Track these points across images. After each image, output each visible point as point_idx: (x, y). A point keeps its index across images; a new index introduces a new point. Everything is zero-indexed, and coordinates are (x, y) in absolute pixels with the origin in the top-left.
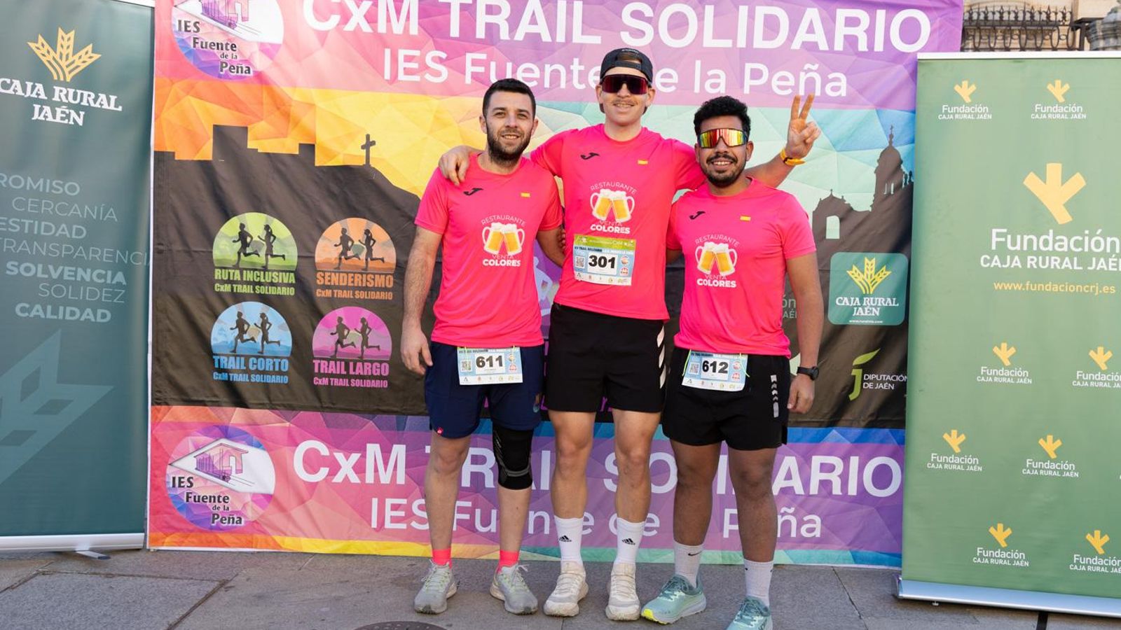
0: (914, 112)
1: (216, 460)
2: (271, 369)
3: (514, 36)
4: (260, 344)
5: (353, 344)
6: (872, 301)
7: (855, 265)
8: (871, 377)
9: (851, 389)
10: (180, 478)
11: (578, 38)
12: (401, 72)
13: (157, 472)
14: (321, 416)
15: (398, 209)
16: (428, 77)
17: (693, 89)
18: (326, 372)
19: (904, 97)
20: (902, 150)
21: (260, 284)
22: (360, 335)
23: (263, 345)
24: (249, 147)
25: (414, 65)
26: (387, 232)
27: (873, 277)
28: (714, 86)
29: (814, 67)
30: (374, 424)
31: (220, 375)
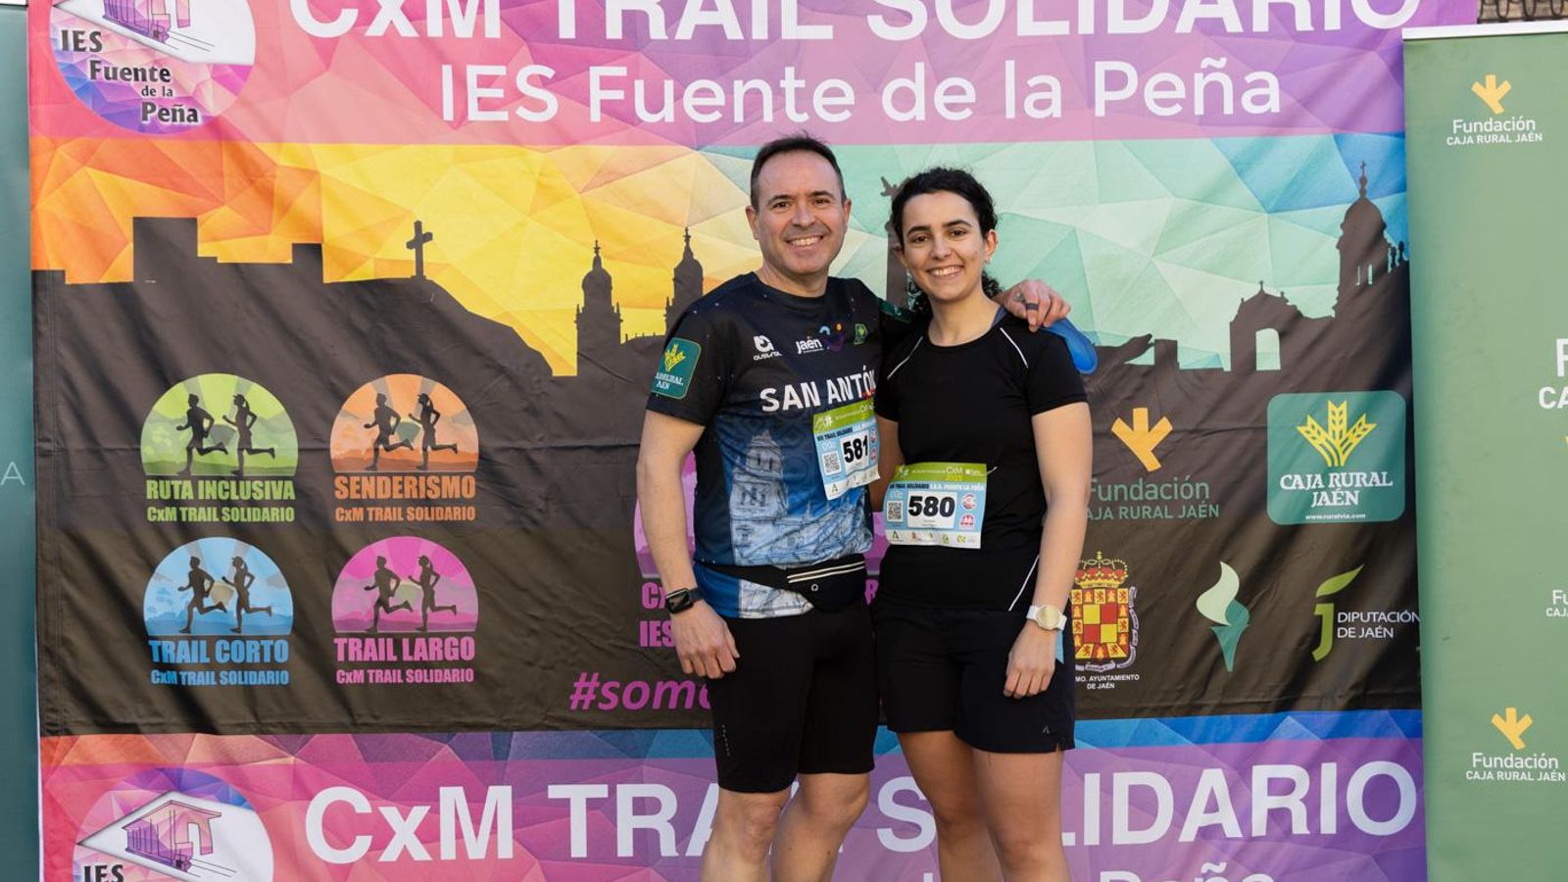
0: (1401, 135)
1: (162, 832)
2: (257, 660)
3: (675, 30)
4: (235, 615)
5: (406, 605)
6: (1344, 479)
7: (1311, 416)
8: (1350, 617)
9: (1316, 641)
10: (98, 869)
11: (791, 30)
12: (473, 105)
13: (57, 860)
14: (354, 743)
15: (480, 354)
16: (522, 112)
17: (1003, 110)
18: (359, 659)
19: (1381, 111)
20: (1384, 204)
21: (230, 503)
22: (420, 587)
23: (239, 617)
24: (200, 254)
25: (497, 93)
26: (460, 397)
27: (1345, 436)
28: (1041, 105)
29: (1219, 62)
30: (451, 750)
31: (163, 675)
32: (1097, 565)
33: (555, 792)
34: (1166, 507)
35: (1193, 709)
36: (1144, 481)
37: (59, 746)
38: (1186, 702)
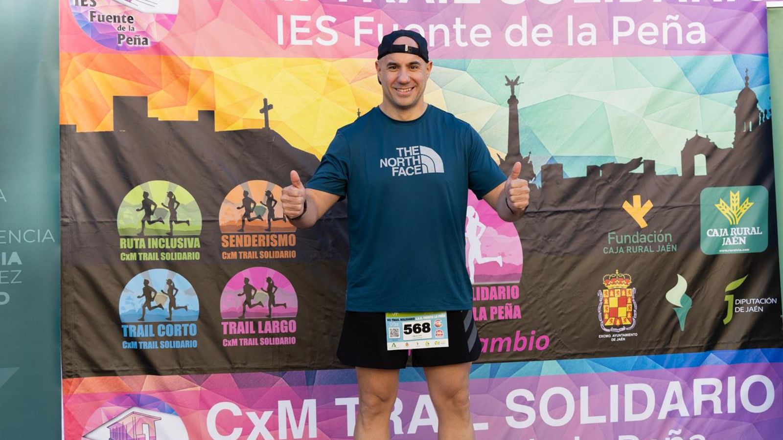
0: (766, 55)
1: (129, 429)
2: (180, 335)
4: (168, 311)
5: (260, 303)
6: (738, 231)
7: (722, 198)
8: (741, 301)
9: (725, 315)
12: (293, 36)
14: (232, 378)
16: (319, 40)
17: (567, 41)
18: (235, 333)
19: (756, 43)
20: (757, 90)
21: (165, 250)
22: (267, 294)
23: (170, 312)
24: (149, 116)
27: (739, 209)
28: (586, 38)
29: (675, 17)
30: (284, 381)
31: (129, 344)
32: (616, 277)
33: (339, 402)
34: (650, 247)
35: (664, 351)
36: (639, 233)
37: (73, 383)
38: (661, 347)
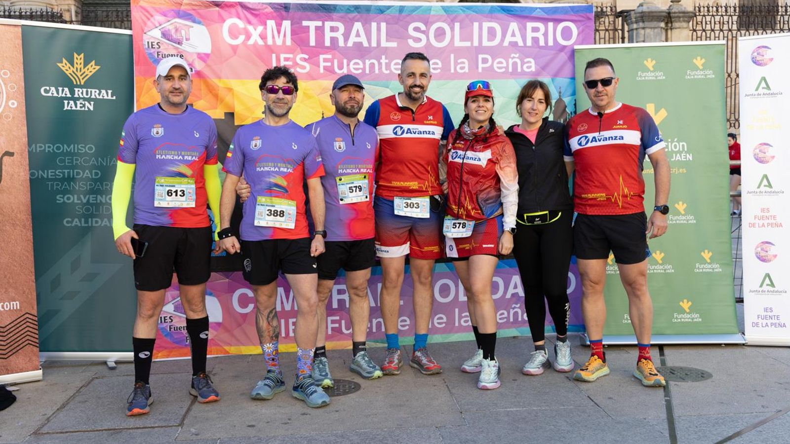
0: (574, 79)
3: (347, 43)
11: (384, 44)
16: (298, 70)
17: (450, 70)
19: (568, 71)
20: (567, 100)
25: (290, 63)
28: (462, 68)
29: (516, 55)
